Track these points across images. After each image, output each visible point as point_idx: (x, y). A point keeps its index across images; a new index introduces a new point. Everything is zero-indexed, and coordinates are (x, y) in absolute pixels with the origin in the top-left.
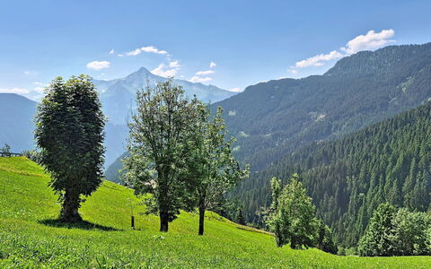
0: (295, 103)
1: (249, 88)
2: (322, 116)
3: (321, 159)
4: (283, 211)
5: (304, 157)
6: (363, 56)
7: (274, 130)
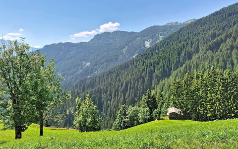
0: (74, 56)
1: (46, 46)
2: (88, 64)
3: (89, 86)
4: (83, 115)
5: (80, 86)
6: (106, 34)
7: (62, 71)
